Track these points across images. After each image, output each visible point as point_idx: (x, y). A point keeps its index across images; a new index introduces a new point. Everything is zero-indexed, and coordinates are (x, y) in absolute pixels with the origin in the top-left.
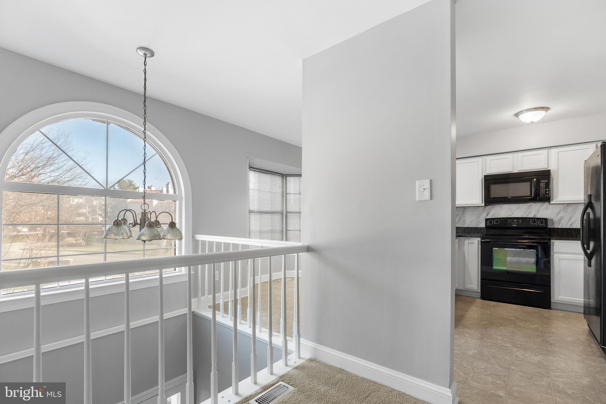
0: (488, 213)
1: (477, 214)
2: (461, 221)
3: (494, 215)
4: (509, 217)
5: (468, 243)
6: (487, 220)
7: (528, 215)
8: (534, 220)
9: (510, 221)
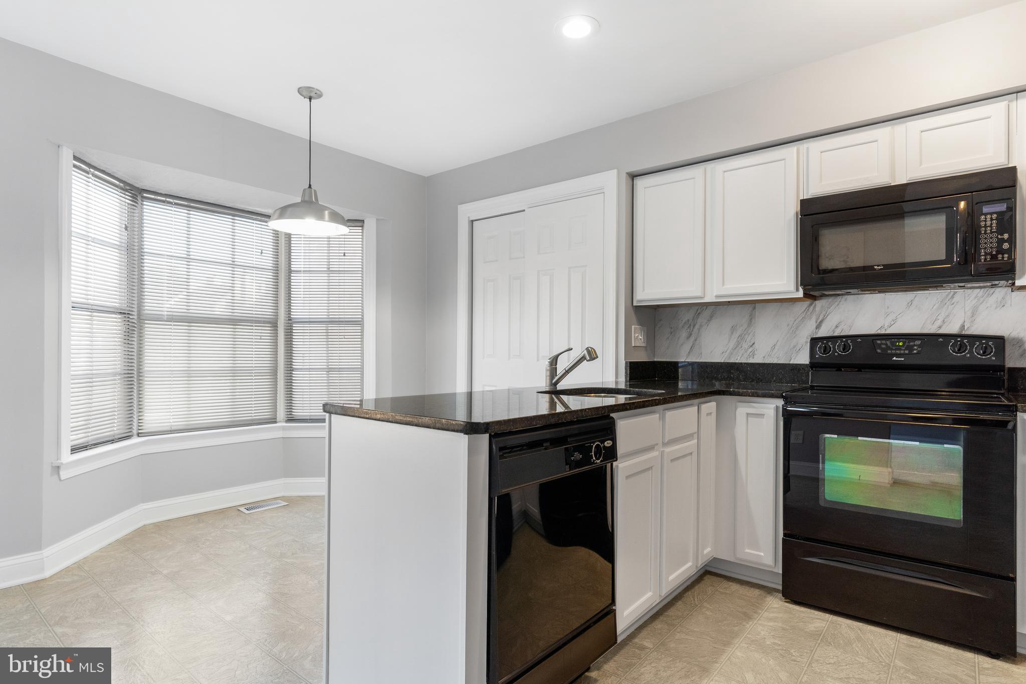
0: (821, 322)
1: (788, 325)
2: (745, 346)
3: (837, 327)
4: (883, 332)
5: (748, 414)
6: (814, 341)
7: (940, 327)
8: (962, 341)
9: (884, 346)
